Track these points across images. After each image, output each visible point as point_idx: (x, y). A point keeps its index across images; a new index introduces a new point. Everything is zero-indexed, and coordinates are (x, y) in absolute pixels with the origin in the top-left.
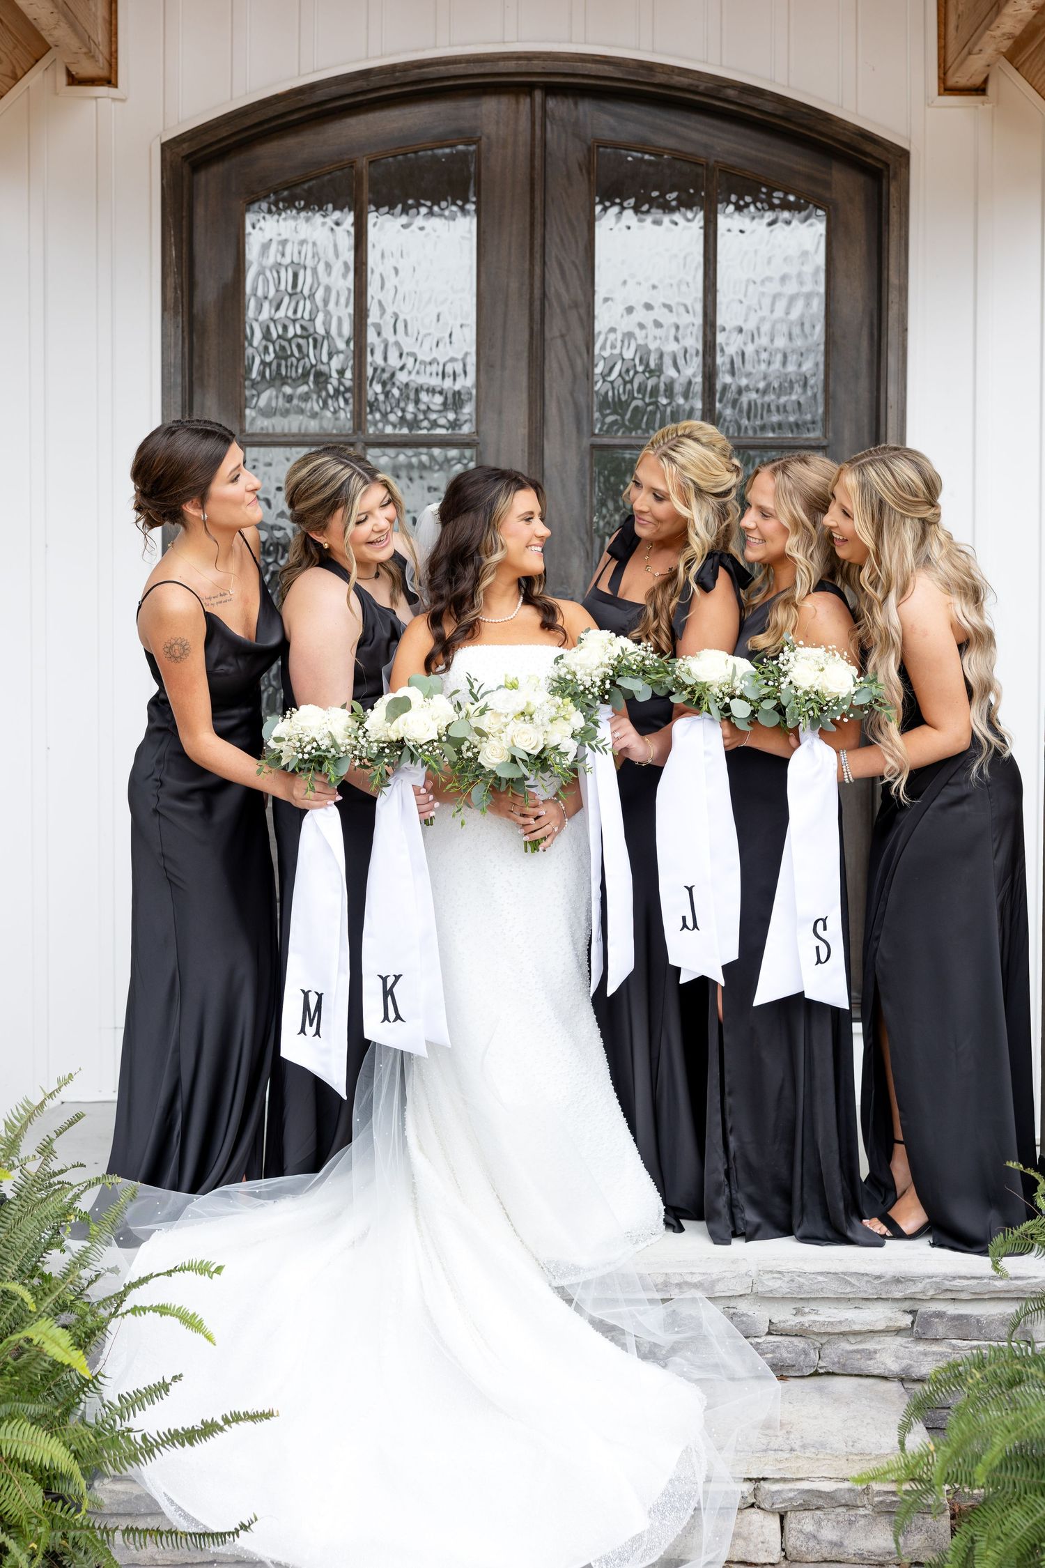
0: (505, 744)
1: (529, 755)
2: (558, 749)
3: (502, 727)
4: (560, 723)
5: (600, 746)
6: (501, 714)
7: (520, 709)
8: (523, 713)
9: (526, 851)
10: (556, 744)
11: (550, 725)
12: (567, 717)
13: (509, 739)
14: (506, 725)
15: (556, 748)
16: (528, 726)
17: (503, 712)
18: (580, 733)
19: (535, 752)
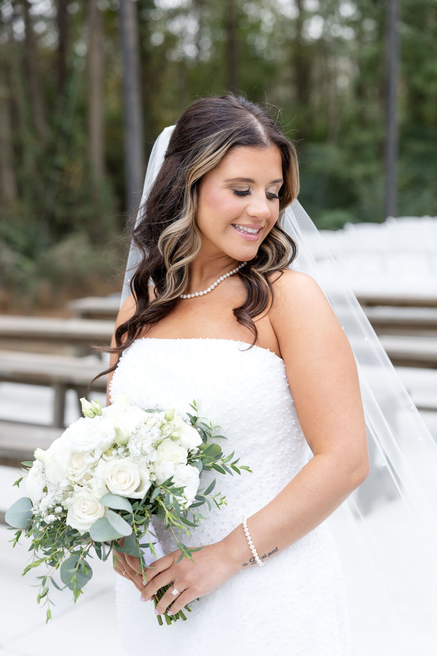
0: (97, 493)
1: (132, 501)
2: (172, 484)
3: (89, 471)
4: (168, 447)
5: (228, 465)
6: (84, 452)
7: (110, 439)
8: (115, 446)
9: (161, 623)
10: (168, 477)
11: (155, 452)
12: (175, 434)
13: (100, 485)
14: (94, 467)
15: (169, 483)
16: (125, 462)
17: (86, 449)
18: (198, 453)
19: (142, 495)
